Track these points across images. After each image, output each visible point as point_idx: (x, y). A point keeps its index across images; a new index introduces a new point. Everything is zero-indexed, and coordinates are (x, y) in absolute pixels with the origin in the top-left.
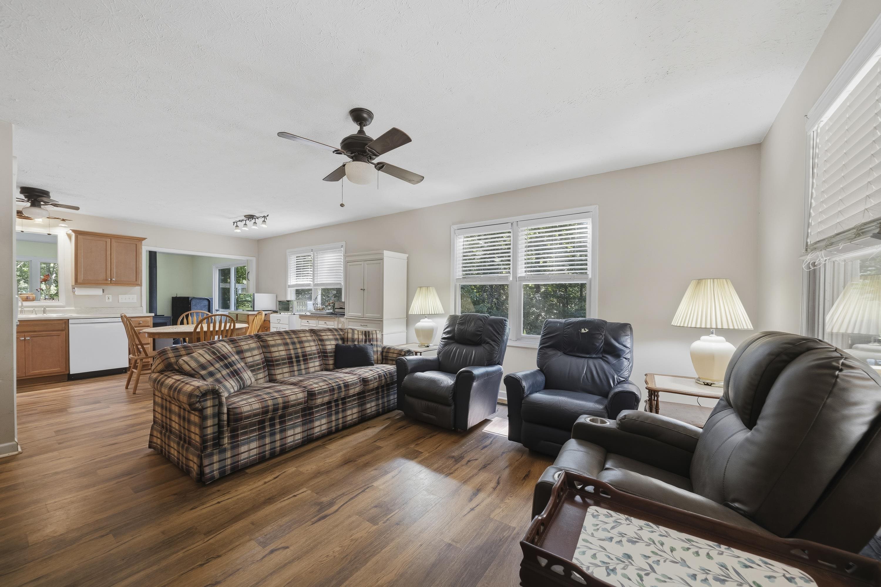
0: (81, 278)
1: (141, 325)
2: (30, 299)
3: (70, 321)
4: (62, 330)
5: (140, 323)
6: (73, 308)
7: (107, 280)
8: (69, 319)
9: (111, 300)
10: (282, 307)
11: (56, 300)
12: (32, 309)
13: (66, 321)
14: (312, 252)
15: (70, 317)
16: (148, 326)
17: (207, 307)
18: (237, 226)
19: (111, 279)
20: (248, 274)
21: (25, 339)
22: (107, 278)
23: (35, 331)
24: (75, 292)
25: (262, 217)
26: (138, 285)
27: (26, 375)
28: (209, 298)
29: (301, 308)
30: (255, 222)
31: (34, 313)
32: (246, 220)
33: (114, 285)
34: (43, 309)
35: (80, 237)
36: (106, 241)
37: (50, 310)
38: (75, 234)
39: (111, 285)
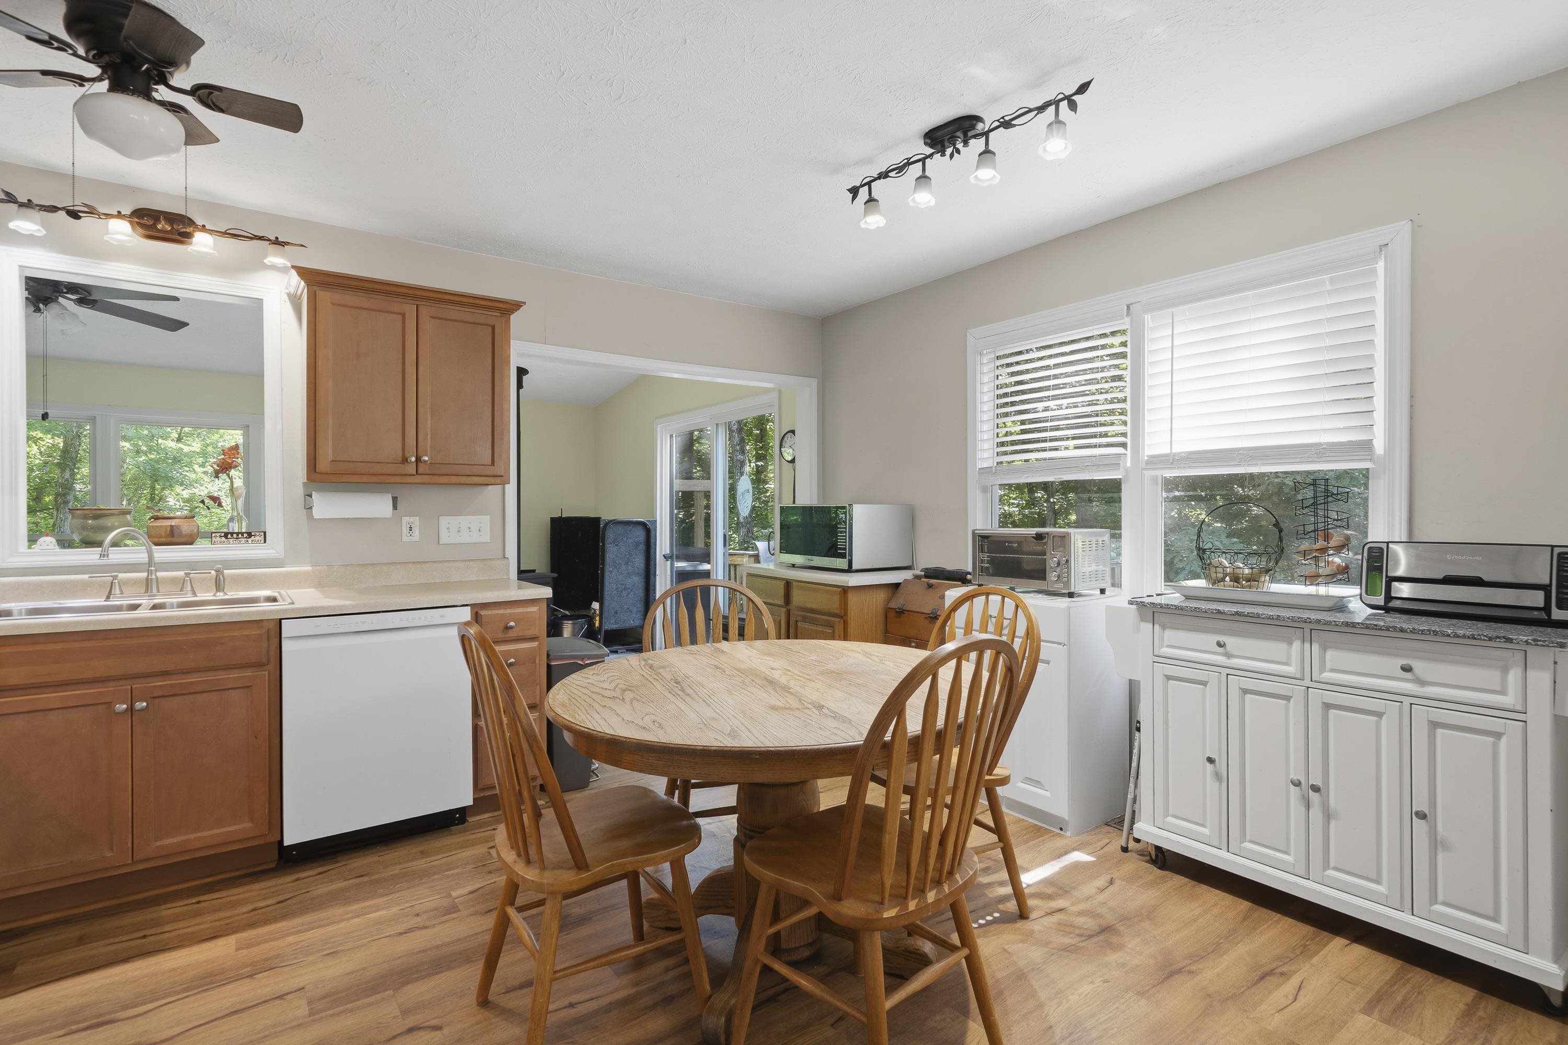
0: (327, 453)
1: (512, 634)
2: (181, 535)
4: (259, 665)
5: (507, 628)
6: (308, 568)
7: (405, 460)
8: (280, 620)
10: (992, 561)
11: (257, 538)
12: (181, 574)
13: (271, 626)
14: (1128, 314)
15: (285, 611)
16: (533, 639)
17: (642, 547)
18: (871, 200)
19: (418, 459)
20: (786, 439)
21: (131, 708)
22: (407, 455)
23: (165, 674)
24: (311, 508)
25: (1041, 109)
26: (498, 480)
27: (136, 858)
28: (647, 521)
29: (1094, 567)
30: (987, 151)
31: (189, 588)
32: (923, 160)
33: (426, 479)
34: (213, 572)
35: (325, 296)
36: (403, 315)
37: (238, 576)
38: (309, 284)
39: (418, 479)
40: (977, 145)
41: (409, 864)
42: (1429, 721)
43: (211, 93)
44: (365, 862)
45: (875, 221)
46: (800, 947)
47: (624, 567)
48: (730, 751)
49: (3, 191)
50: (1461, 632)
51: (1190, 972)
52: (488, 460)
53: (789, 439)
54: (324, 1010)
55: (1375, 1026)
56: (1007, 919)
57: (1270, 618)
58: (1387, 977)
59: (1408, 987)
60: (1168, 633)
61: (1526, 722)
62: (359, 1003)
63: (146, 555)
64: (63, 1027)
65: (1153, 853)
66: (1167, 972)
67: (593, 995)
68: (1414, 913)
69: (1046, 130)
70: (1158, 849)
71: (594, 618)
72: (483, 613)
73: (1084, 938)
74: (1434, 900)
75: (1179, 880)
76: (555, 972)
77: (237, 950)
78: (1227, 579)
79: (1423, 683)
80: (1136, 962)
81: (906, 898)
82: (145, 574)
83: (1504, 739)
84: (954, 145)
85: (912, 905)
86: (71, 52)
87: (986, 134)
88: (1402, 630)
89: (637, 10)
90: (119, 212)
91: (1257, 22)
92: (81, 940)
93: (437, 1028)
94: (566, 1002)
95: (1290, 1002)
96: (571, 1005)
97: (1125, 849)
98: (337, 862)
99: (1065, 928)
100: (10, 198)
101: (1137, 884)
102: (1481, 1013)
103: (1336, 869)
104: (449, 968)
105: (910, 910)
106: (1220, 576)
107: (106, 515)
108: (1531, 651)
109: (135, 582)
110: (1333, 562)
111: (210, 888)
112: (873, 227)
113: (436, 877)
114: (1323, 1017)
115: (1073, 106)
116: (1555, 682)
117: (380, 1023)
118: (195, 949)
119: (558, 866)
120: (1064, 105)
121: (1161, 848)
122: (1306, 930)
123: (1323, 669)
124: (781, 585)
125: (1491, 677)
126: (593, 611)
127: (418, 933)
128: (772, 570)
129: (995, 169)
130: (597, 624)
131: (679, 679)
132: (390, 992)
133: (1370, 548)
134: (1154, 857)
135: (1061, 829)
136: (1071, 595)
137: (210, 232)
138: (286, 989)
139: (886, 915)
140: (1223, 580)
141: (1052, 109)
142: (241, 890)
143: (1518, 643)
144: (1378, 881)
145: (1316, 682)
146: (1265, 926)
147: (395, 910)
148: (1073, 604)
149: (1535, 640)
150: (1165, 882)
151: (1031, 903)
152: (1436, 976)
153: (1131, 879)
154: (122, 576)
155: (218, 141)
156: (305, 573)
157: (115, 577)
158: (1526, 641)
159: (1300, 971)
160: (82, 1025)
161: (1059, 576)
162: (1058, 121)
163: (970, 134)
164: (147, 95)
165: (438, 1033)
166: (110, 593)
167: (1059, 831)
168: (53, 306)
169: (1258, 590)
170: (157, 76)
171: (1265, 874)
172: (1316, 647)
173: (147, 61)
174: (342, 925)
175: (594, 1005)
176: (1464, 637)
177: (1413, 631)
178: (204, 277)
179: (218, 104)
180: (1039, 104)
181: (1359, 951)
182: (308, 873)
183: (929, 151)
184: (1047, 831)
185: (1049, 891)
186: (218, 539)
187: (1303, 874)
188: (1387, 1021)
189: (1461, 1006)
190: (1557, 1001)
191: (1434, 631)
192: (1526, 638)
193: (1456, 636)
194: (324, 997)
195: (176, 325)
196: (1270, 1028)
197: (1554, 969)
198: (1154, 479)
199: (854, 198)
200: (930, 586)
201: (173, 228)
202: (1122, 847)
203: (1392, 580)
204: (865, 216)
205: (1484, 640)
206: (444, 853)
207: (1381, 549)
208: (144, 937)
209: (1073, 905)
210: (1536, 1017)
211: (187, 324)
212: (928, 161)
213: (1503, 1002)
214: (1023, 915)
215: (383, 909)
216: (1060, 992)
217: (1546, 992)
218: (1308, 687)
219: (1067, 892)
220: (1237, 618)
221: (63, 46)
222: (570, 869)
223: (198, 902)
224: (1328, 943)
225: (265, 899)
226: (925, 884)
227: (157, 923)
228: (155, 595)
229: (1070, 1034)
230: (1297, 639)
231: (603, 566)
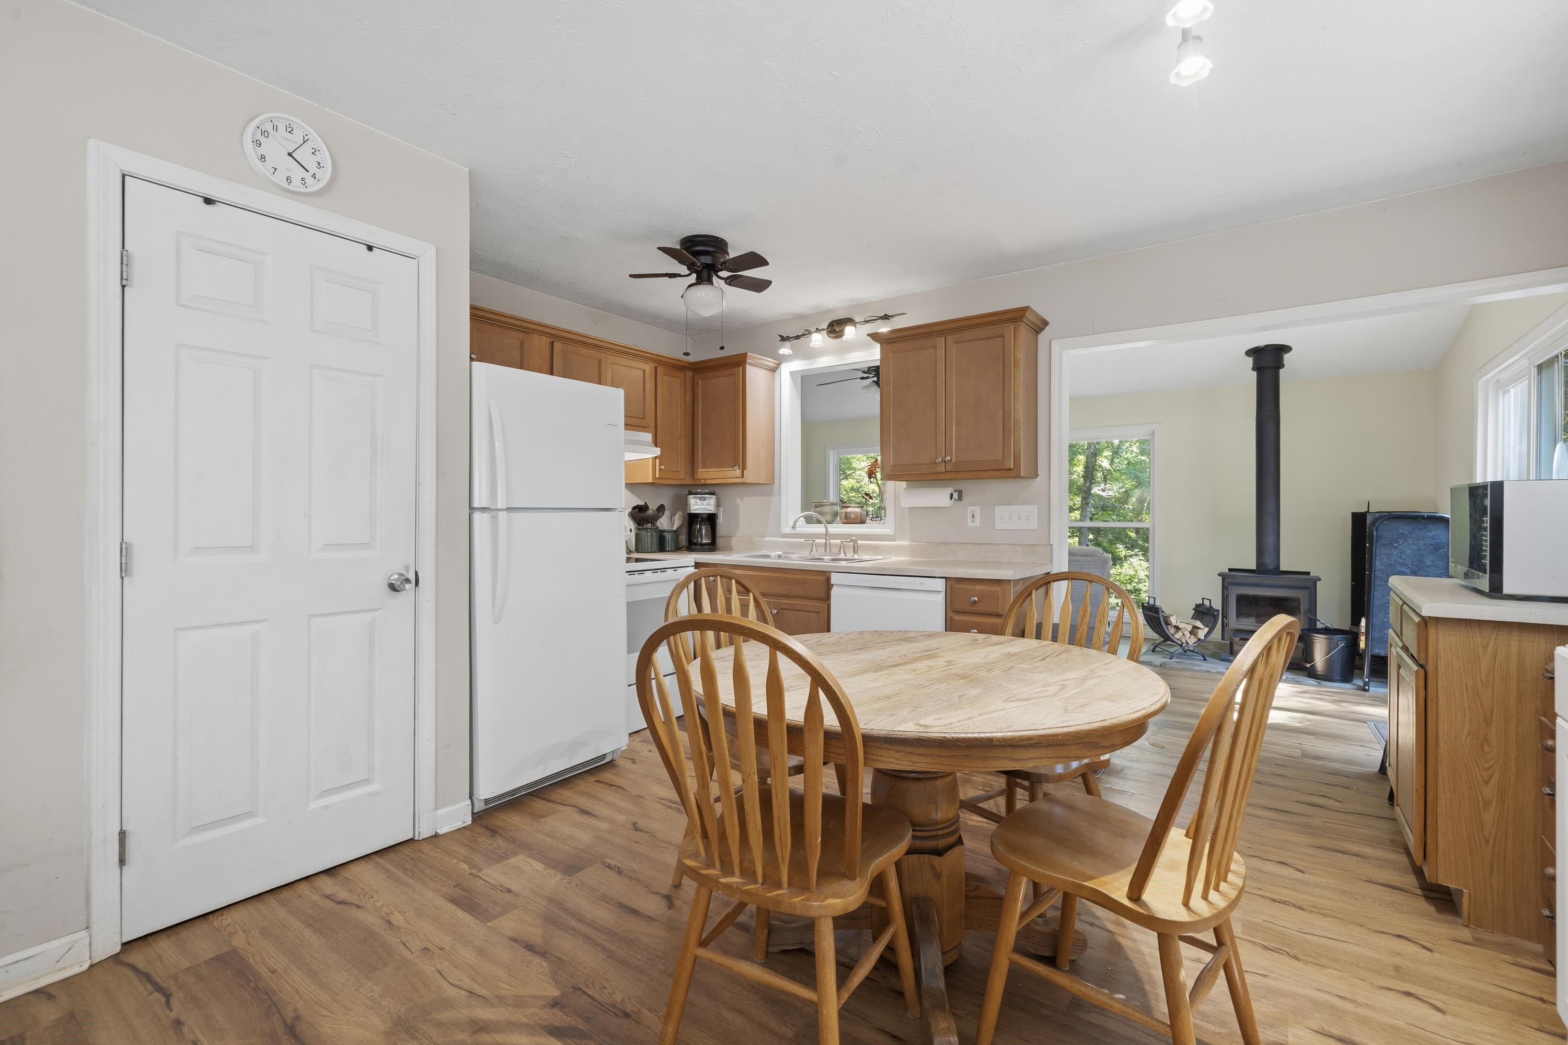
0: (889, 461)
1: (978, 608)
3: (836, 580)
4: (824, 600)
5: (973, 602)
7: (936, 461)
8: (832, 572)
9: (978, 522)
16: (997, 616)
17: (1444, 552)
19: (943, 460)
22: (938, 456)
23: (786, 596)
26: (1011, 473)
31: (844, 550)
34: (852, 542)
36: (935, 349)
52: (1000, 456)
63: (824, 529)
72: (955, 586)
90: (817, 329)
107: (823, 505)
154: (816, 541)
157: (812, 541)
166: (811, 550)
201: (840, 328)
231: (1370, 574)
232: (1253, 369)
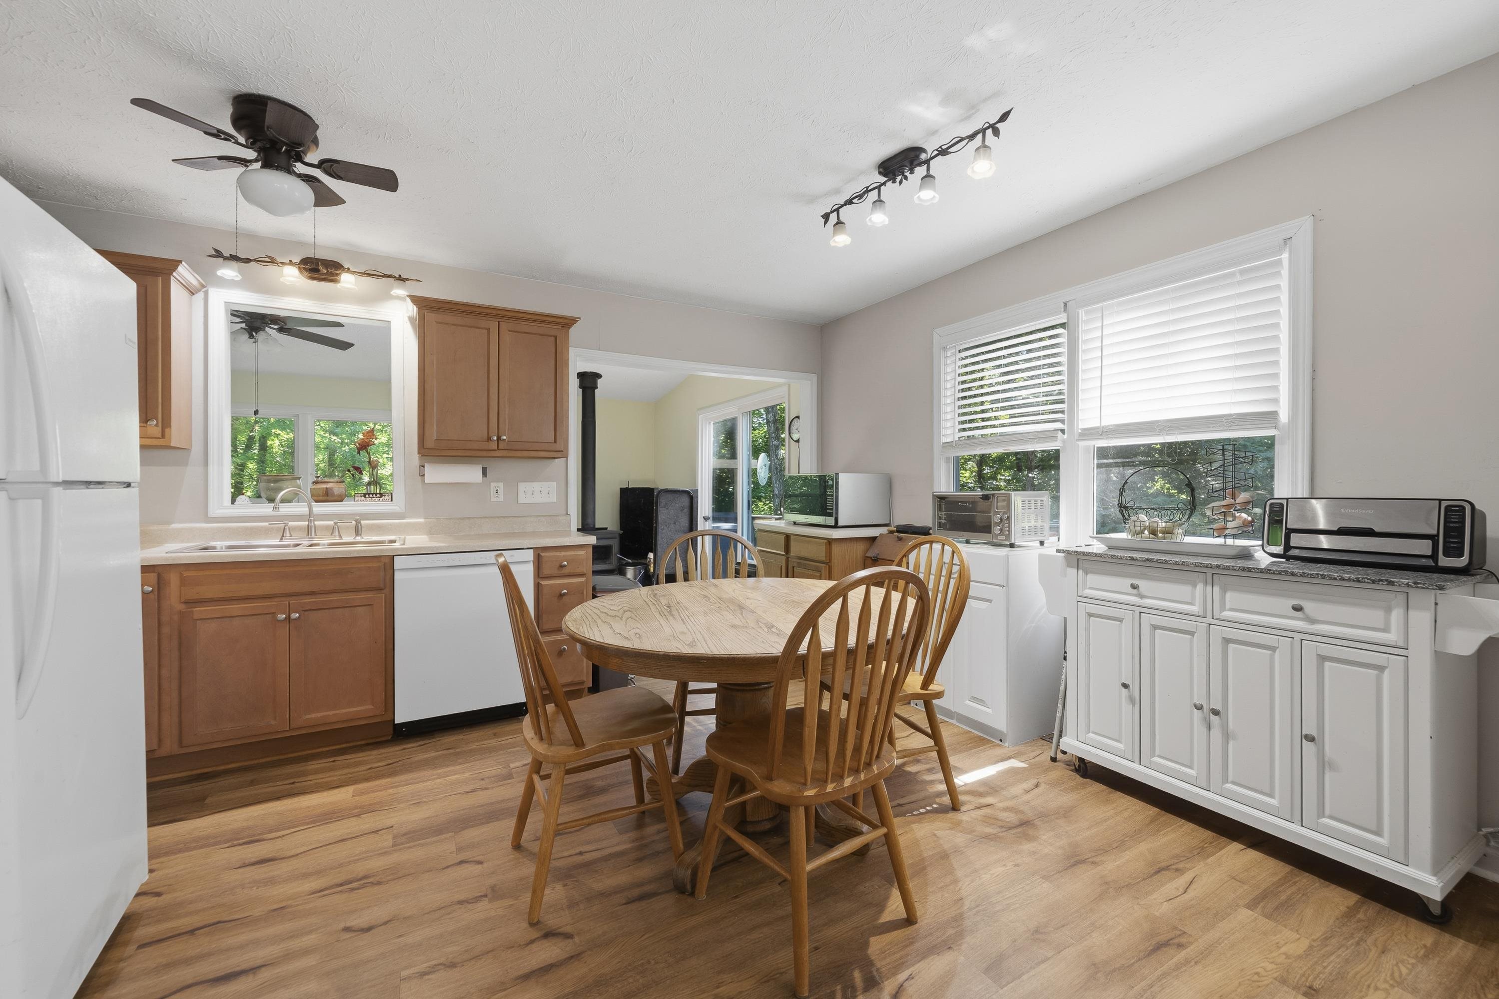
0: (432, 434)
1: (565, 571)
2: (333, 495)
3: (399, 563)
4: (379, 589)
5: (562, 567)
6: (421, 520)
7: (489, 439)
8: (394, 556)
9: (501, 497)
10: (949, 518)
11: (386, 498)
12: (331, 523)
13: (387, 560)
14: (1065, 310)
15: (397, 549)
16: (582, 575)
17: (687, 510)
18: (839, 222)
19: (499, 438)
20: (793, 423)
21: (288, 618)
22: (491, 434)
23: (313, 593)
24: (424, 475)
25: (972, 137)
26: (559, 455)
27: (292, 726)
28: (692, 490)
29: (1033, 523)
30: (928, 176)
31: (337, 533)
32: (879, 188)
33: (505, 453)
34: (354, 522)
35: (431, 317)
36: (488, 330)
37: (373, 525)
38: (420, 309)
39: (498, 453)
40: (921, 171)
41: (485, 742)
42: (1317, 655)
43: (332, 165)
44: (453, 739)
45: (842, 240)
46: (763, 821)
47: (672, 526)
48: (684, 656)
49: (214, 249)
50: (1346, 575)
51: (1093, 863)
52: (552, 440)
53: (796, 424)
54: (402, 844)
55: (1256, 919)
56: (942, 810)
57: (1176, 563)
58: (1275, 879)
59: (1294, 889)
60: (1090, 577)
61: (1407, 657)
62: (429, 840)
63: (307, 509)
64: (228, 841)
65: (1077, 764)
66: (1072, 861)
67: (599, 847)
68: (1303, 825)
69: (974, 153)
70: (1081, 760)
71: (650, 565)
72: (543, 554)
73: (1004, 829)
74: (1321, 813)
75: (1097, 787)
76: (558, 825)
77: (353, 796)
78: (1146, 532)
79: (1313, 621)
80: (1046, 851)
81: (826, 781)
82: (307, 523)
83: (1387, 672)
84: (903, 173)
85: (830, 788)
86: (233, 141)
87: (927, 162)
88: (1293, 574)
89: (632, 78)
90: (290, 261)
91: (1153, 47)
92: (252, 783)
93: (480, 863)
94: (578, 851)
95: (1181, 893)
96: (581, 853)
97: (1054, 760)
98: (433, 738)
99: (988, 820)
100: (218, 254)
101: (1059, 789)
102: (1361, 916)
103: (1233, 783)
104: (497, 819)
105: (828, 791)
106: (1138, 529)
107: (282, 480)
108: (1412, 592)
109: (300, 529)
110: (1240, 517)
111: (343, 752)
112: (841, 245)
113: (502, 752)
114: (1208, 909)
115: (996, 132)
116: (1436, 621)
117: (440, 856)
118: (325, 794)
119: (562, 743)
120: (989, 132)
121: (1084, 759)
122: (1207, 834)
123: (1223, 608)
124: (783, 537)
125: (1375, 616)
126: (649, 560)
127: (481, 792)
128: (782, 527)
129: (935, 191)
130: (652, 570)
131: (672, 604)
132: (451, 834)
133: (1271, 504)
134: (1077, 766)
135: (1001, 740)
136: (1012, 546)
137: (353, 273)
138: (380, 827)
139: (806, 794)
140: (1142, 532)
141: (980, 136)
142: (361, 754)
143: (1400, 585)
144: (1271, 795)
145: (1217, 619)
146: (1169, 829)
147: (467, 775)
148: (1011, 553)
149: (1415, 583)
150: (1085, 788)
151: (962, 798)
152: (1322, 881)
153: (1054, 784)
154: (291, 524)
155: (344, 202)
156: (420, 523)
157: (286, 525)
158: (1407, 584)
159: (1195, 869)
160: (241, 841)
161: (1001, 530)
162: (984, 146)
163: (915, 163)
164: (289, 171)
165: (480, 866)
166: (283, 536)
167: (999, 742)
168: (261, 333)
169: (1172, 541)
170: (295, 155)
171: (1171, 784)
172: (1217, 589)
173: (286, 144)
174: (428, 783)
175: (597, 855)
176: (1349, 580)
177: (1303, 575)
178: (348, 306)
179: (339, 174)
180: (970, 133)
181: (1253, 855)
182: (412, 745)
183: (883, 179)
184: (989, 742)
185: (981, 790)
186: (359, 498)
187: (1204, 785)
188: (1269, 916)
189: (1343, 909)
190: (1436, 910)
191: (1322, 575)
192: (1407, 581)
193: (1343, 579)
194: (405, 834)
195: (344, 346)
196: (1157, 914)
197: (1432, 880)
198: (1087, 449)
199: (825, 223)
200: (900, 539)
201: (328, 271)
202: (1051, 758)
203: (1290, 532)
204: (834, 236)
205: (1368, 582)
206: (512, 735)
207: (1282, 505)
208: (293, 783)
209: (1000, 802)
210: (1414, 923)
211: (353, 345)
212: (883, 187)
213: (1384, 907)
214: (955, 807)
215: (459, 773)
216: (976, 871)
217: (1425, 901)
218: (1210, 624)
219: (997, 791)
220: (1148, 564)
221: (228, 137)
222: (571, 745)
223: (334, 761)
224: (1225, 847)
225: (379, 761)
226: (843, 771)
227: (304, 774)
228: (313, 538)
229: (977, 906)
230: (1200, 582)
231: (657, 525)
232: (580, 388)
